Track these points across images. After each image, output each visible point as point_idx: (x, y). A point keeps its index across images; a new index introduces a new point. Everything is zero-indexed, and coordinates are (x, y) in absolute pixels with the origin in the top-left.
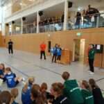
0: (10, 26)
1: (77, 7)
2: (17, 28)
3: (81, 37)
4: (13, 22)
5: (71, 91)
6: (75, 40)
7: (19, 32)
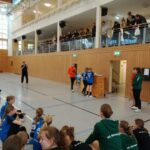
0: (20, 42)
1: (114, 15)
2: (30, 46)
3: (121, 57)
4: (24, 37)
5: (109, 137)
6: (112, 62)
7: (32, 51)
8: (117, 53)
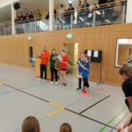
8: (69, 36)
